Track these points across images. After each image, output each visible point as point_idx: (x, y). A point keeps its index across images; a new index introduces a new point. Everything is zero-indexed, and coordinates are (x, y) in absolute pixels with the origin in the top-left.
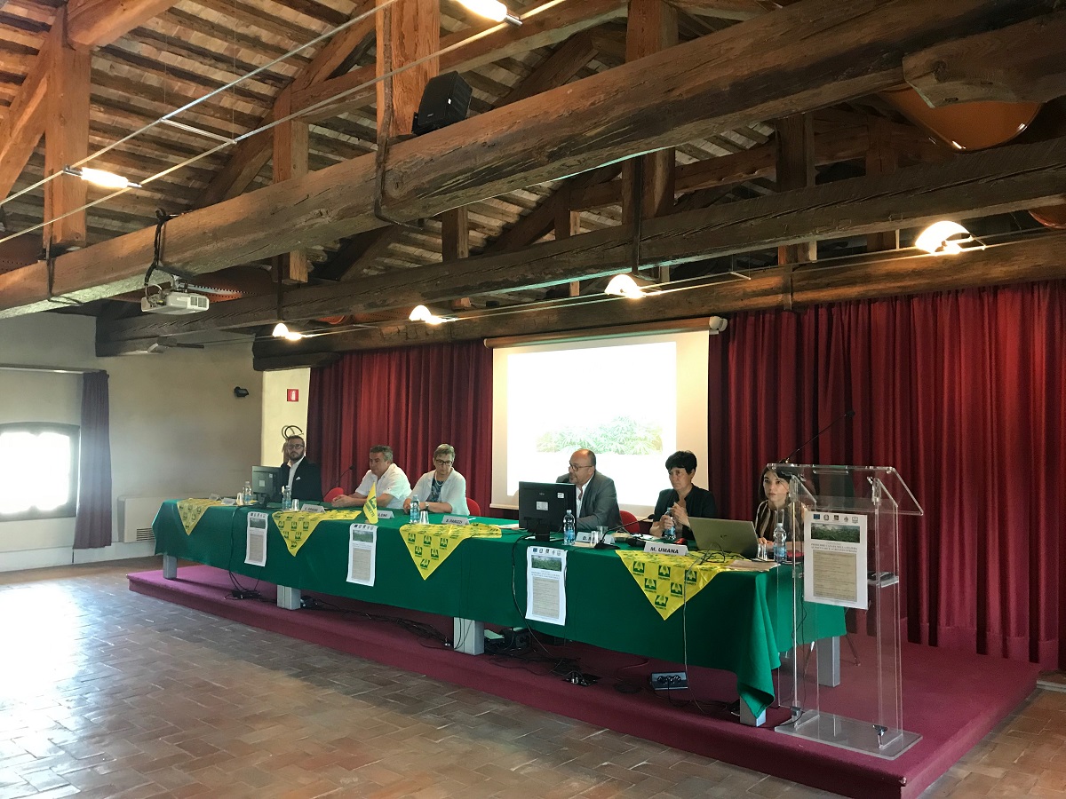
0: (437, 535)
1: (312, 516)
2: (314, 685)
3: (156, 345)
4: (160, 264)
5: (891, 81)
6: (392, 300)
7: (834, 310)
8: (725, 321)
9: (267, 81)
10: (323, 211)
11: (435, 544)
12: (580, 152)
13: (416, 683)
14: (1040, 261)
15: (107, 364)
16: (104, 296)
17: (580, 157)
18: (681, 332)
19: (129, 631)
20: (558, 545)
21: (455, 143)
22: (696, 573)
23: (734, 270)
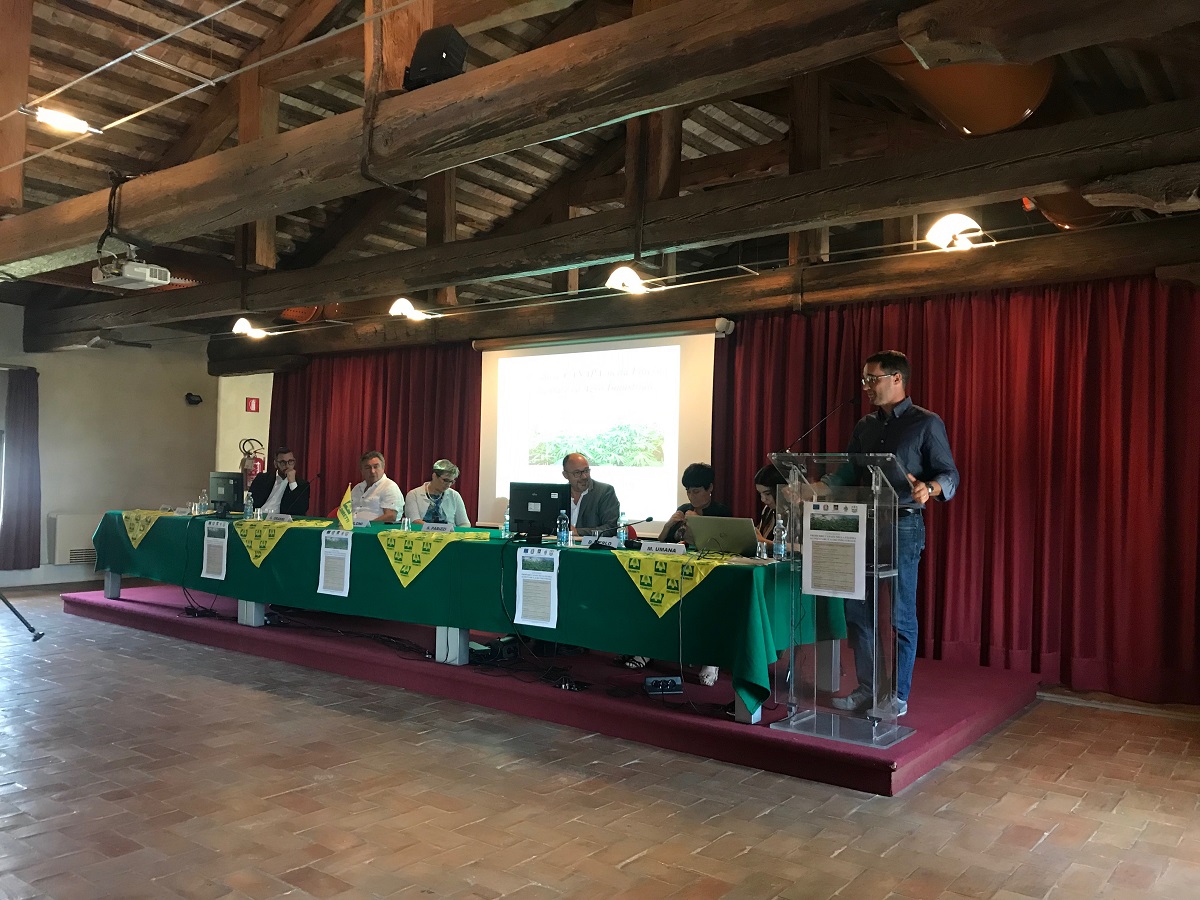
0: (419, 539)
1: (278, 524)
2: (281, 697)
3: (98, 338)
4: (115, 231)
5: (889, 41)
6: (371, 287)
7: (845, 313)
8: (732, 323)
9: (232, 41)
10: (304, 171)
11: (417, 549)
12: (582, 108)
13: (394, 696)
14: (1051, 263)
15: (37, 360)
16: (44, 270)
17: (581, 114)
18: (685, 335)
19: (67, 650)
20: (552, 545)
21: (450, 99)
22: (693, 567)
23: (742, 263)
